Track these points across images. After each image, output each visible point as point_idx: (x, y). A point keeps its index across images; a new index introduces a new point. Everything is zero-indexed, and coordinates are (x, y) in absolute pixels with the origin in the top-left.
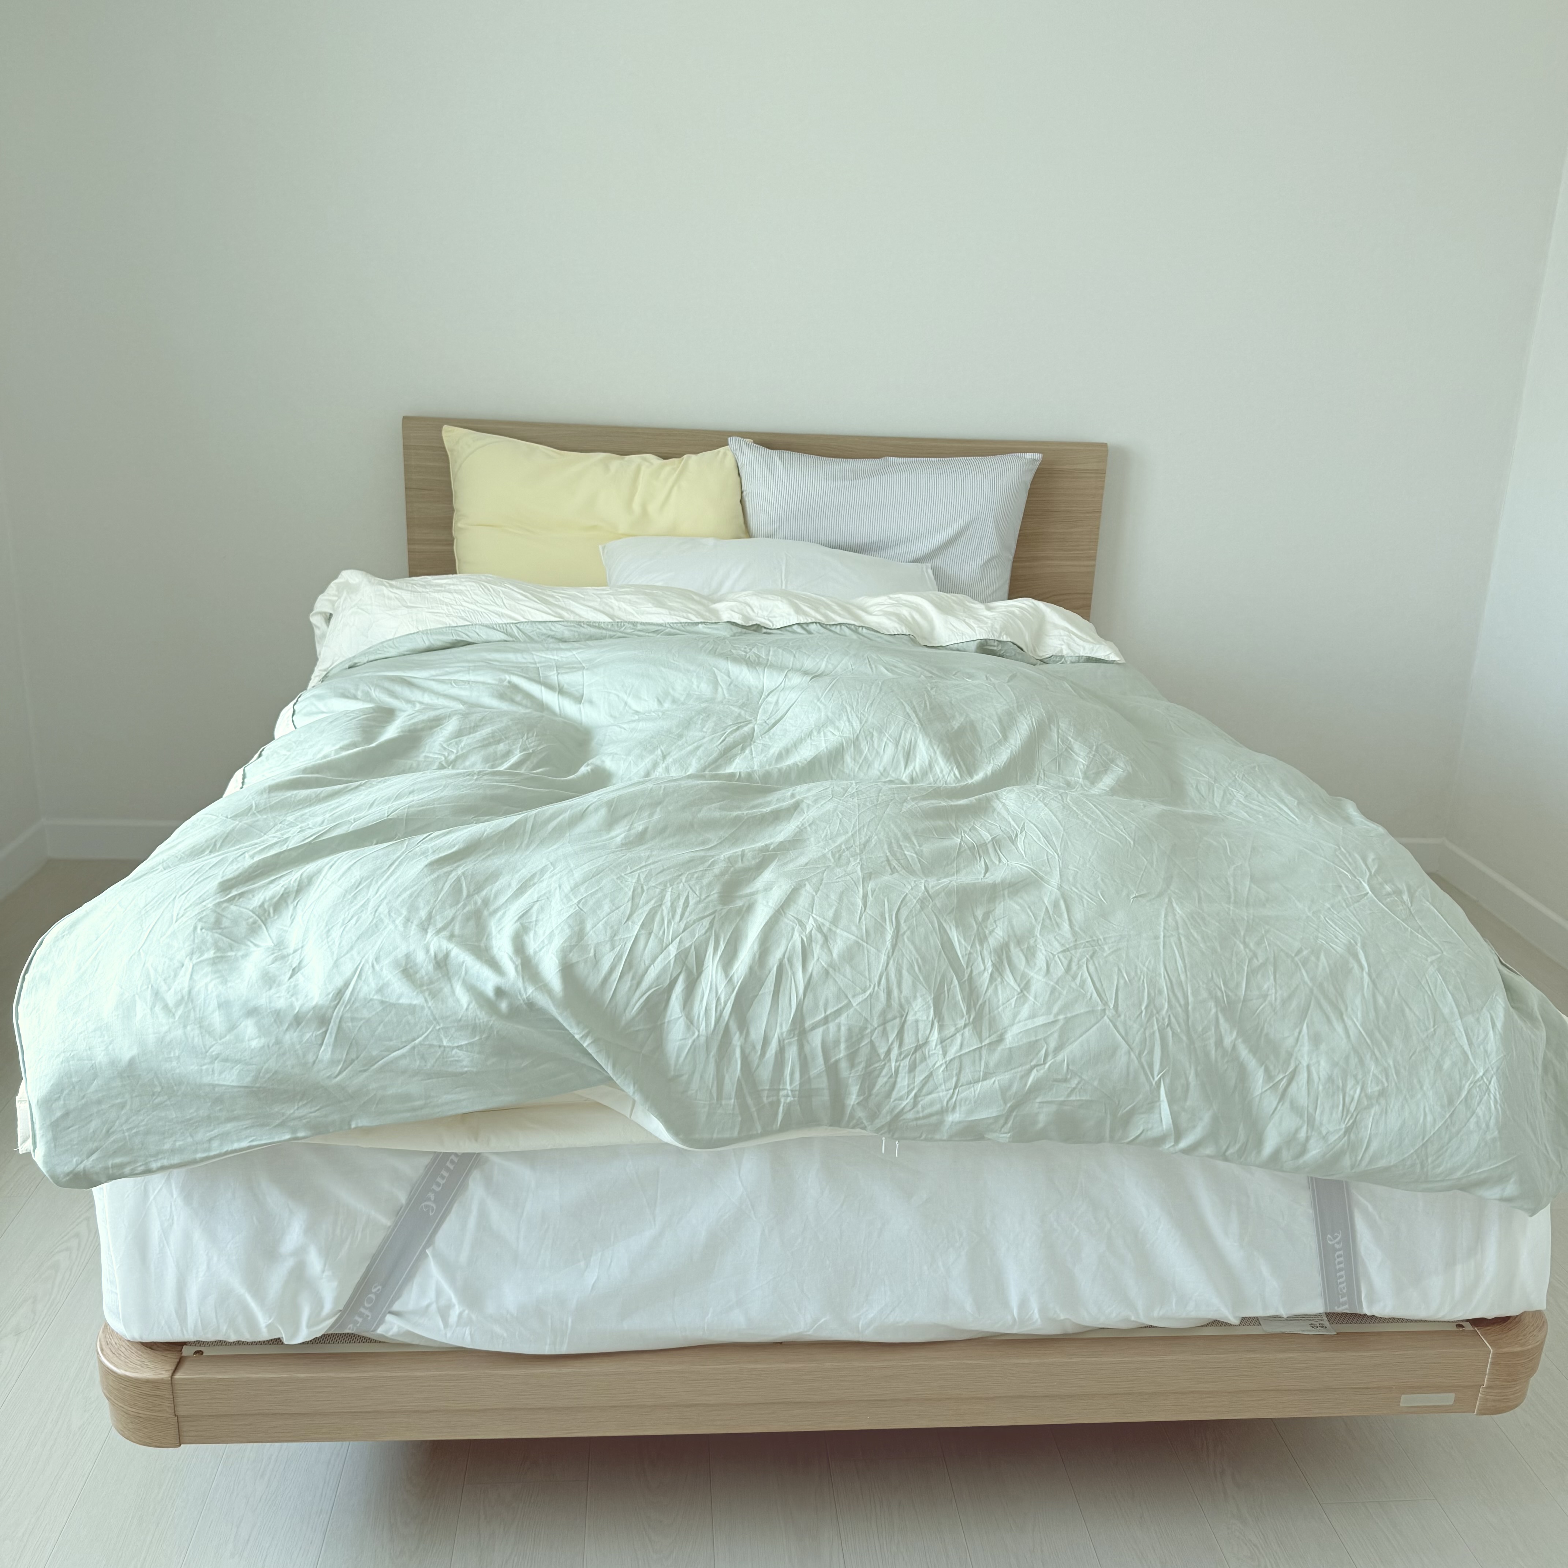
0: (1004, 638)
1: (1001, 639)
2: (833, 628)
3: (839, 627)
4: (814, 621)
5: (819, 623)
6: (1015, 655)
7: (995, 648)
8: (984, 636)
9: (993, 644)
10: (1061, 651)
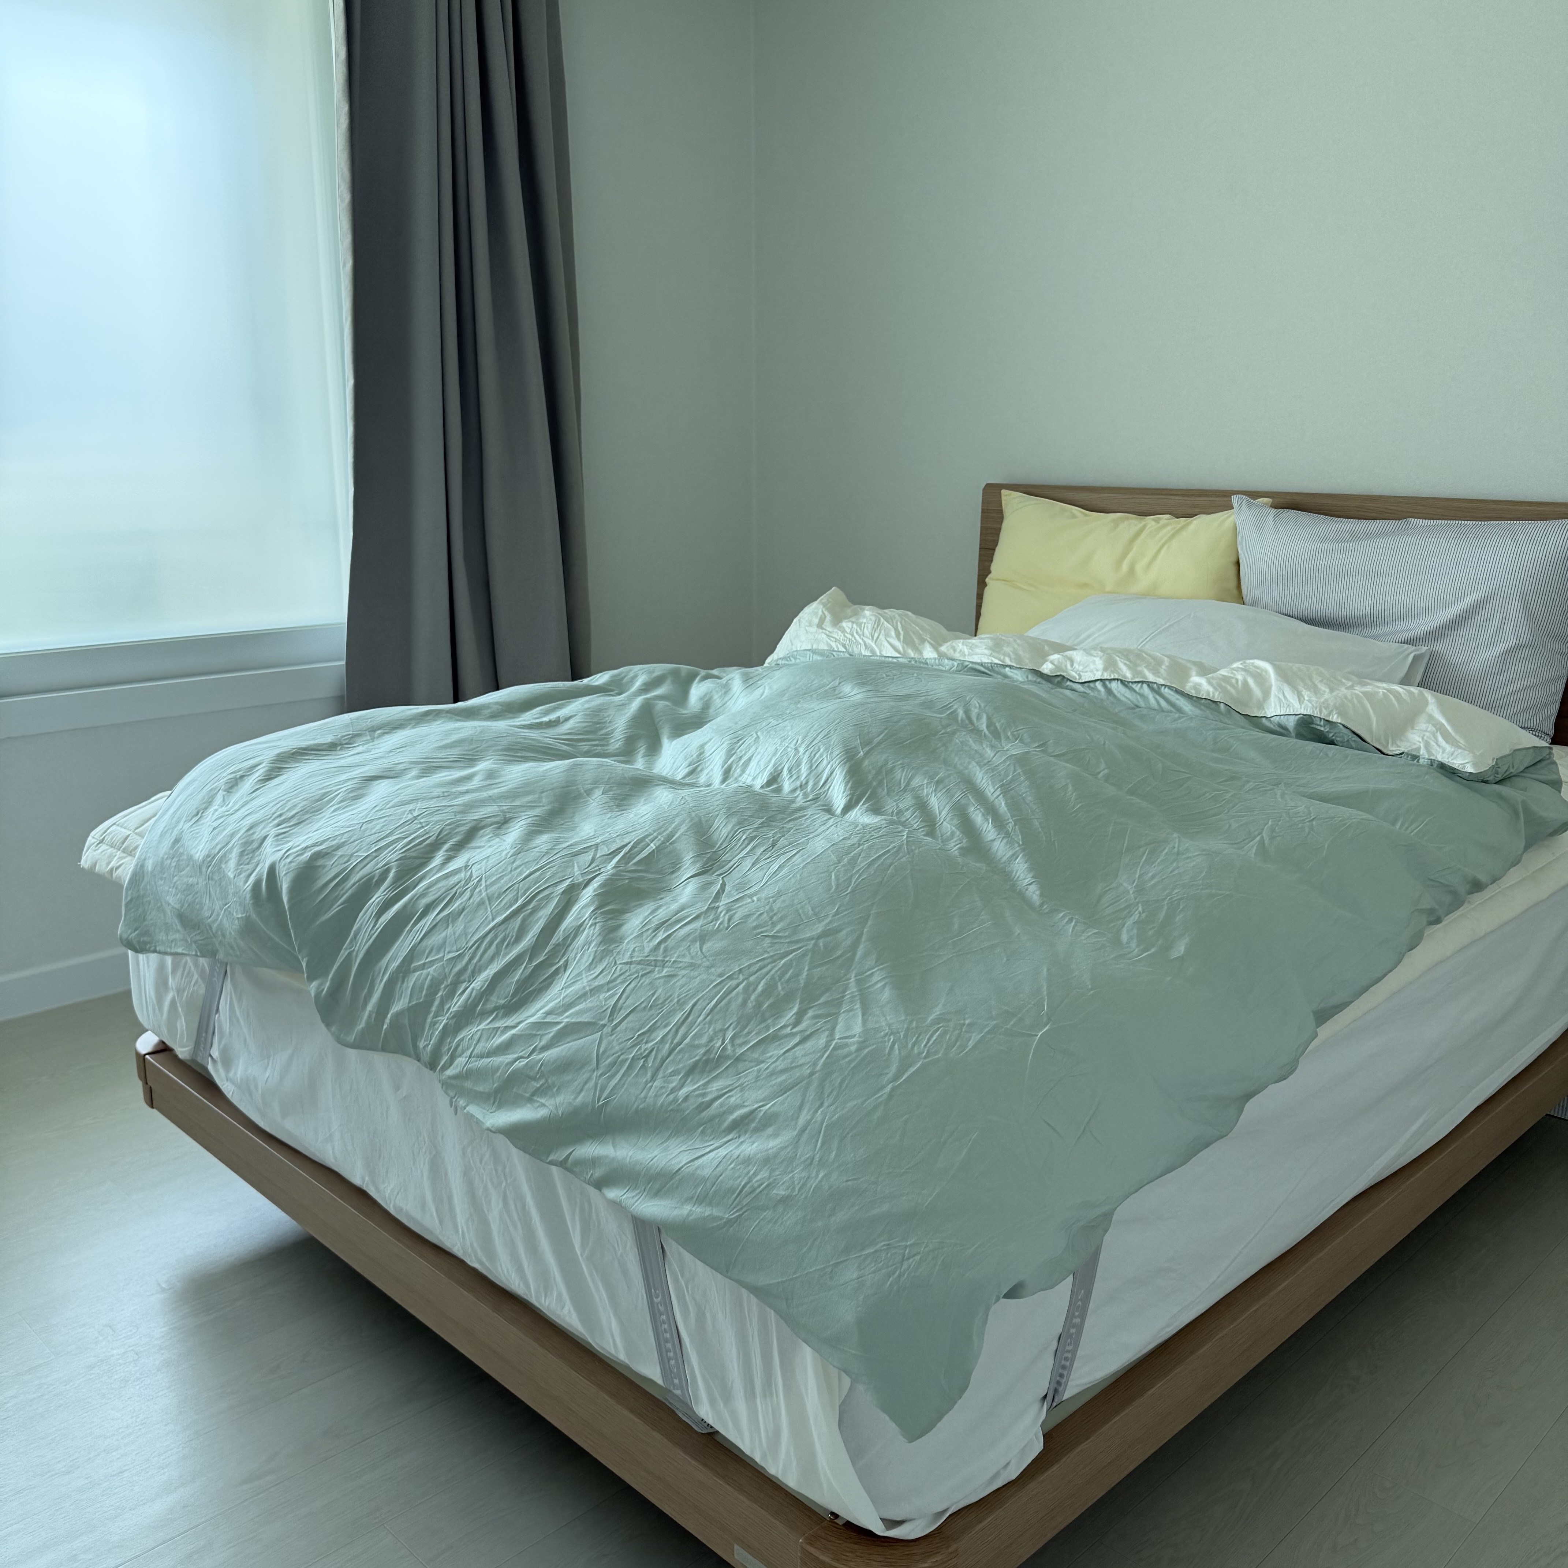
0: (1335, 718)
1: (1330, 719)
2: (1134, 686)
3: (1140, 685)
4: (1116, 677)
5: (1121, 681)
6: (1348, 741)
7: (1322, 729)
8: (1309, 712)
9: (1318, 723)
10: (1419, 749)
